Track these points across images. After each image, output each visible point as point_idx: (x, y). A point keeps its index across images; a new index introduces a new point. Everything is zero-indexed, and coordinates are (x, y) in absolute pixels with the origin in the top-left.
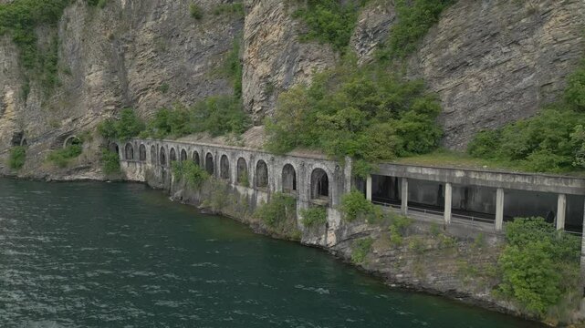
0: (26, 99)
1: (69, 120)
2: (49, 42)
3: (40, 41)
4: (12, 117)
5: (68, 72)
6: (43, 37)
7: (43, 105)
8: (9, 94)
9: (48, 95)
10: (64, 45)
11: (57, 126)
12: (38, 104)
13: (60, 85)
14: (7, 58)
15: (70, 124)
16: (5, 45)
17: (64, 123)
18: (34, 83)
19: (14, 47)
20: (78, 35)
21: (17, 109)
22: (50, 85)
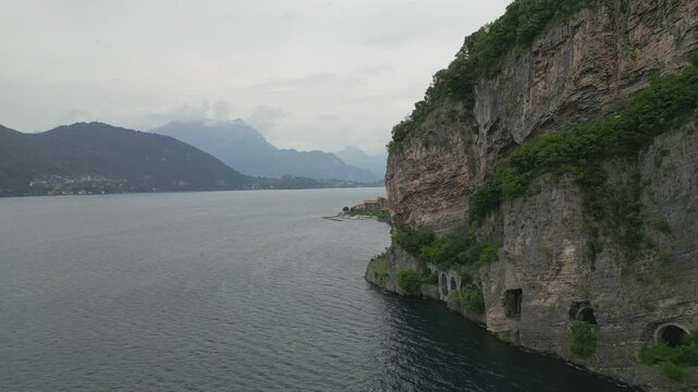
0: (593, 259)
1: (673, 301)
2: (625, 181)
3: (612, 180)
4: (572, 281)
5: (664, 228)
6: (616, 176)
7: (625, 273)
8: (569, 251)
9: (631, 259)
10: (654, 187)
11: (650, 309)
12: (617, 271)
13: (650, 246)
14: (568, 204)
15: (673, 308)
16: (564, 187)
17: (662, 304)
18: (609, 240)
19: (577, 189)
20: (686, 176)
21: (578, 271)
22: (633, 243)
